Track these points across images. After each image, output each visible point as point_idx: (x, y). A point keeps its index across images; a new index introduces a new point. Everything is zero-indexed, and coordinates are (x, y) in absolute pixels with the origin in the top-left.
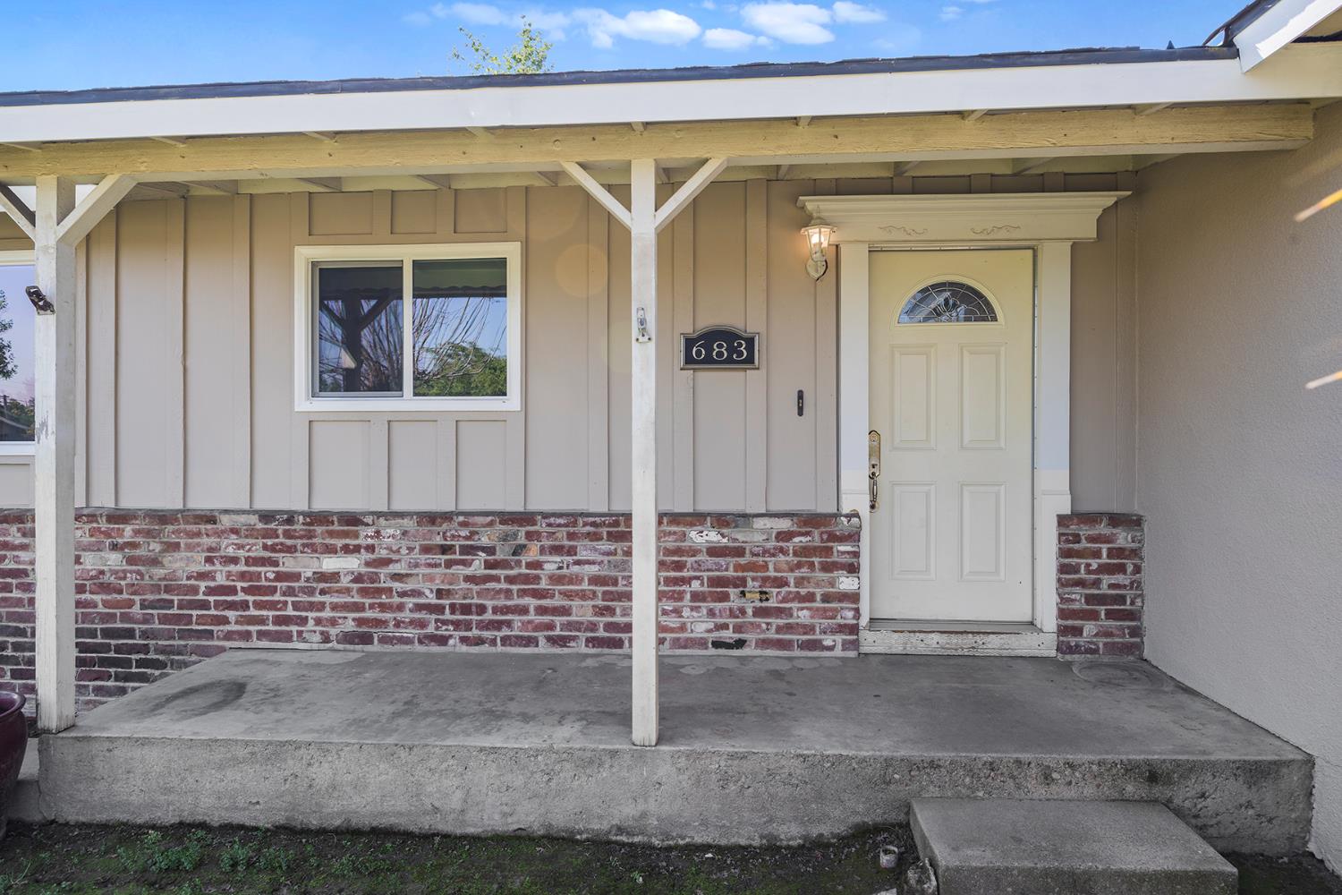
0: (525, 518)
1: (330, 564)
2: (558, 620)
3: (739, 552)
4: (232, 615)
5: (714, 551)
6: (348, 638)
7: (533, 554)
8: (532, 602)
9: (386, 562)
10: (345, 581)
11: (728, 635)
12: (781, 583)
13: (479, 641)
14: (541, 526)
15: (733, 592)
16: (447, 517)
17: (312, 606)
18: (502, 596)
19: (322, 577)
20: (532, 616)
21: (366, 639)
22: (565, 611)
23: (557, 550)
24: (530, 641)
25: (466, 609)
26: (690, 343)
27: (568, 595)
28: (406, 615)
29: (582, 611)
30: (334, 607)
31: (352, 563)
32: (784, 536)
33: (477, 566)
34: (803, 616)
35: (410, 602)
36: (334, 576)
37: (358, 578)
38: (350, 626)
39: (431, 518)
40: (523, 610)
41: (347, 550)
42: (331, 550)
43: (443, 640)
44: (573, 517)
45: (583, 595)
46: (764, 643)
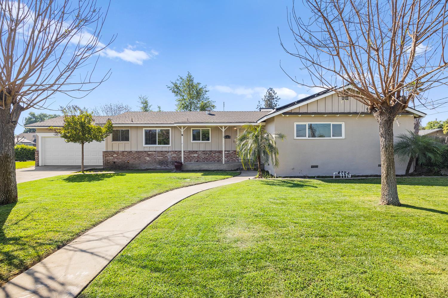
0: (211, 151)
1: (195, 155)
2: (214, 159)
3: (229, 154)
4: (186, 160)
5: (227, 154)
6: (196, 161)
7: (212, 154)
8: (212, 158)
9: (200, 155)
10: (196, 157)
11: (228, 160)
12: (232, 156)
13: (208, 161)
14: (213, 152)
15: (229, 157)
16: (205, 151)
17: (193, 159)
19: (194, 156)
20: (212, 159)
21: (198, 161)
22: (215, 159)
23: (214, 154)
24: (212, 161)
25: (206, 159)
27: (215, 157)
28: (201, 159)
29: (216, 159)
30: (195, 159)
31: (197, 155)
32: (233, 152)
33: (207, 155)
34: (234, 159)
35: (202, 158)
36: (195, 156)
37: (197, 156)
38: (196, 160)
39: (204, 151)
40: (211, 159)
41: (196, 154)
42: (195, 154)
43: (204, 161)
44: (215, 151)
45: (216, 157)
46: (231, 161)
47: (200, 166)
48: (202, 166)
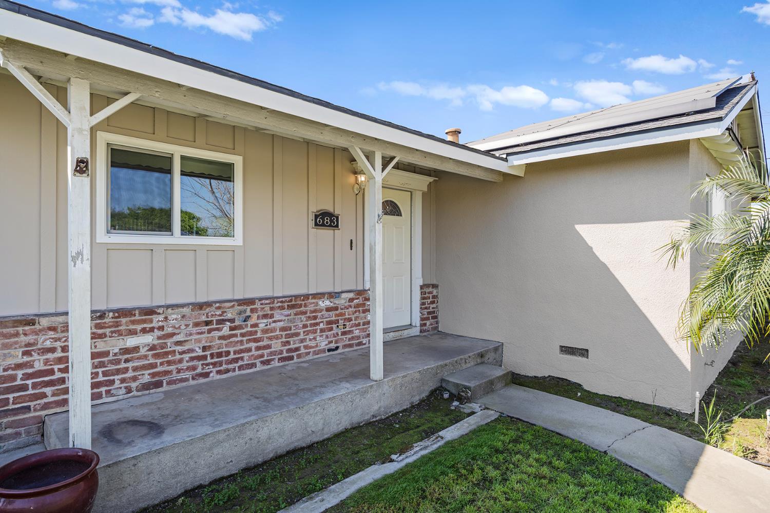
0: (250, 302)
1: (131, 342)
2: (266, 352)
3: (336, 309)
4: (48, 390)
5: (329, 309)
6: (146, 387)
7: (254, 320)
8: (253, 345)
9: (172, 335)
10: (143, 351)
11: (333, 345)
12: (350, 320)
13: (227, 371)
14: (258, 305)
15: (334, 326)
16: (209, 304)
17: (118, 372)
18: (239, 344)
19: (126, 351)
20: (254, 352)
21: (158, 384)
22: (269, 347)
23: (265, 316)
24: (254, 365)
25: (220, 355)
26: (316, 217)
27: (270, 339)
28: (185, 365)
29: (276, 345)
30: (135, 369)
31: (149, 339)
32: (351, 300)
33: (226, 331)
34: (357, 333)
35: (186, 357)
36: (136, 349)
37: (153, 348)
38: (146, 378)
39: (201, 306)
40: (249, 350)
41: (144, 331)
42: (133, 333)
43: (206, 375)
44: (272, 299)
45: (277, 338)
46: (345, 346)
47: (249, 434)
48: (264, 433)
